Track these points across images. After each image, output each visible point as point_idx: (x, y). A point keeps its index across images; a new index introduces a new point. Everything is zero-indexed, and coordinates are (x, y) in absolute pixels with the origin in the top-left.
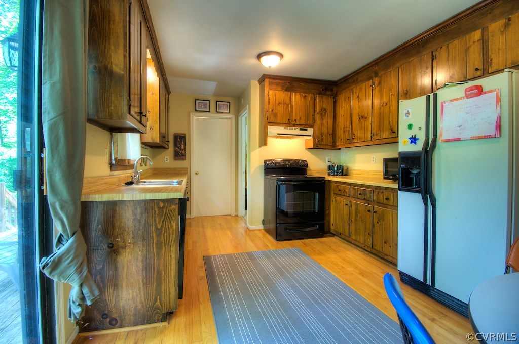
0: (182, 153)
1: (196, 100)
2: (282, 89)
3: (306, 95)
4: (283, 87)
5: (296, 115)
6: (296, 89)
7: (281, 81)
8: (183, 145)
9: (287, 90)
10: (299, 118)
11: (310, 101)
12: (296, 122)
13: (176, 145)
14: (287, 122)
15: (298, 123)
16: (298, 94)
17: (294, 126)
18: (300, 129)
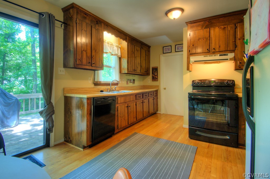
0: (155, 77)
1: (163, 47)
2: (202, 28)
3: (225, 26)
4: (202, 26)
5: (215, 44)
6: (215, 24)
7: (201, 23)
8: (156, 73)
9: (206, 27)
10: (218, 47)
11: (229, 31)
12: (215, 50)
13: (153, 73)
14: (207, 51)
15: (217, 50)
16: (217, 28)
17: (214, 53)
18: (220, 55)
